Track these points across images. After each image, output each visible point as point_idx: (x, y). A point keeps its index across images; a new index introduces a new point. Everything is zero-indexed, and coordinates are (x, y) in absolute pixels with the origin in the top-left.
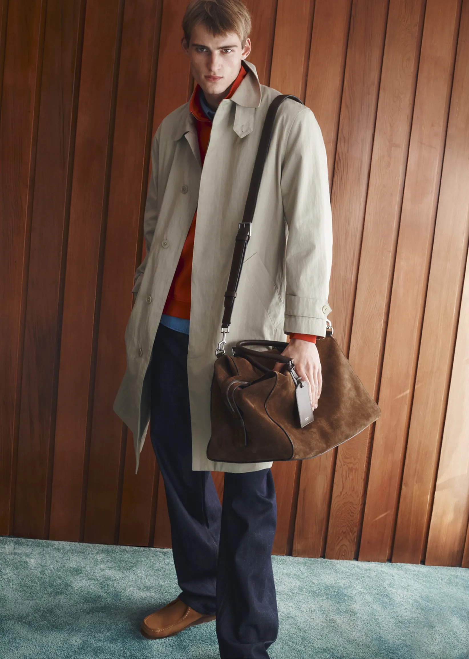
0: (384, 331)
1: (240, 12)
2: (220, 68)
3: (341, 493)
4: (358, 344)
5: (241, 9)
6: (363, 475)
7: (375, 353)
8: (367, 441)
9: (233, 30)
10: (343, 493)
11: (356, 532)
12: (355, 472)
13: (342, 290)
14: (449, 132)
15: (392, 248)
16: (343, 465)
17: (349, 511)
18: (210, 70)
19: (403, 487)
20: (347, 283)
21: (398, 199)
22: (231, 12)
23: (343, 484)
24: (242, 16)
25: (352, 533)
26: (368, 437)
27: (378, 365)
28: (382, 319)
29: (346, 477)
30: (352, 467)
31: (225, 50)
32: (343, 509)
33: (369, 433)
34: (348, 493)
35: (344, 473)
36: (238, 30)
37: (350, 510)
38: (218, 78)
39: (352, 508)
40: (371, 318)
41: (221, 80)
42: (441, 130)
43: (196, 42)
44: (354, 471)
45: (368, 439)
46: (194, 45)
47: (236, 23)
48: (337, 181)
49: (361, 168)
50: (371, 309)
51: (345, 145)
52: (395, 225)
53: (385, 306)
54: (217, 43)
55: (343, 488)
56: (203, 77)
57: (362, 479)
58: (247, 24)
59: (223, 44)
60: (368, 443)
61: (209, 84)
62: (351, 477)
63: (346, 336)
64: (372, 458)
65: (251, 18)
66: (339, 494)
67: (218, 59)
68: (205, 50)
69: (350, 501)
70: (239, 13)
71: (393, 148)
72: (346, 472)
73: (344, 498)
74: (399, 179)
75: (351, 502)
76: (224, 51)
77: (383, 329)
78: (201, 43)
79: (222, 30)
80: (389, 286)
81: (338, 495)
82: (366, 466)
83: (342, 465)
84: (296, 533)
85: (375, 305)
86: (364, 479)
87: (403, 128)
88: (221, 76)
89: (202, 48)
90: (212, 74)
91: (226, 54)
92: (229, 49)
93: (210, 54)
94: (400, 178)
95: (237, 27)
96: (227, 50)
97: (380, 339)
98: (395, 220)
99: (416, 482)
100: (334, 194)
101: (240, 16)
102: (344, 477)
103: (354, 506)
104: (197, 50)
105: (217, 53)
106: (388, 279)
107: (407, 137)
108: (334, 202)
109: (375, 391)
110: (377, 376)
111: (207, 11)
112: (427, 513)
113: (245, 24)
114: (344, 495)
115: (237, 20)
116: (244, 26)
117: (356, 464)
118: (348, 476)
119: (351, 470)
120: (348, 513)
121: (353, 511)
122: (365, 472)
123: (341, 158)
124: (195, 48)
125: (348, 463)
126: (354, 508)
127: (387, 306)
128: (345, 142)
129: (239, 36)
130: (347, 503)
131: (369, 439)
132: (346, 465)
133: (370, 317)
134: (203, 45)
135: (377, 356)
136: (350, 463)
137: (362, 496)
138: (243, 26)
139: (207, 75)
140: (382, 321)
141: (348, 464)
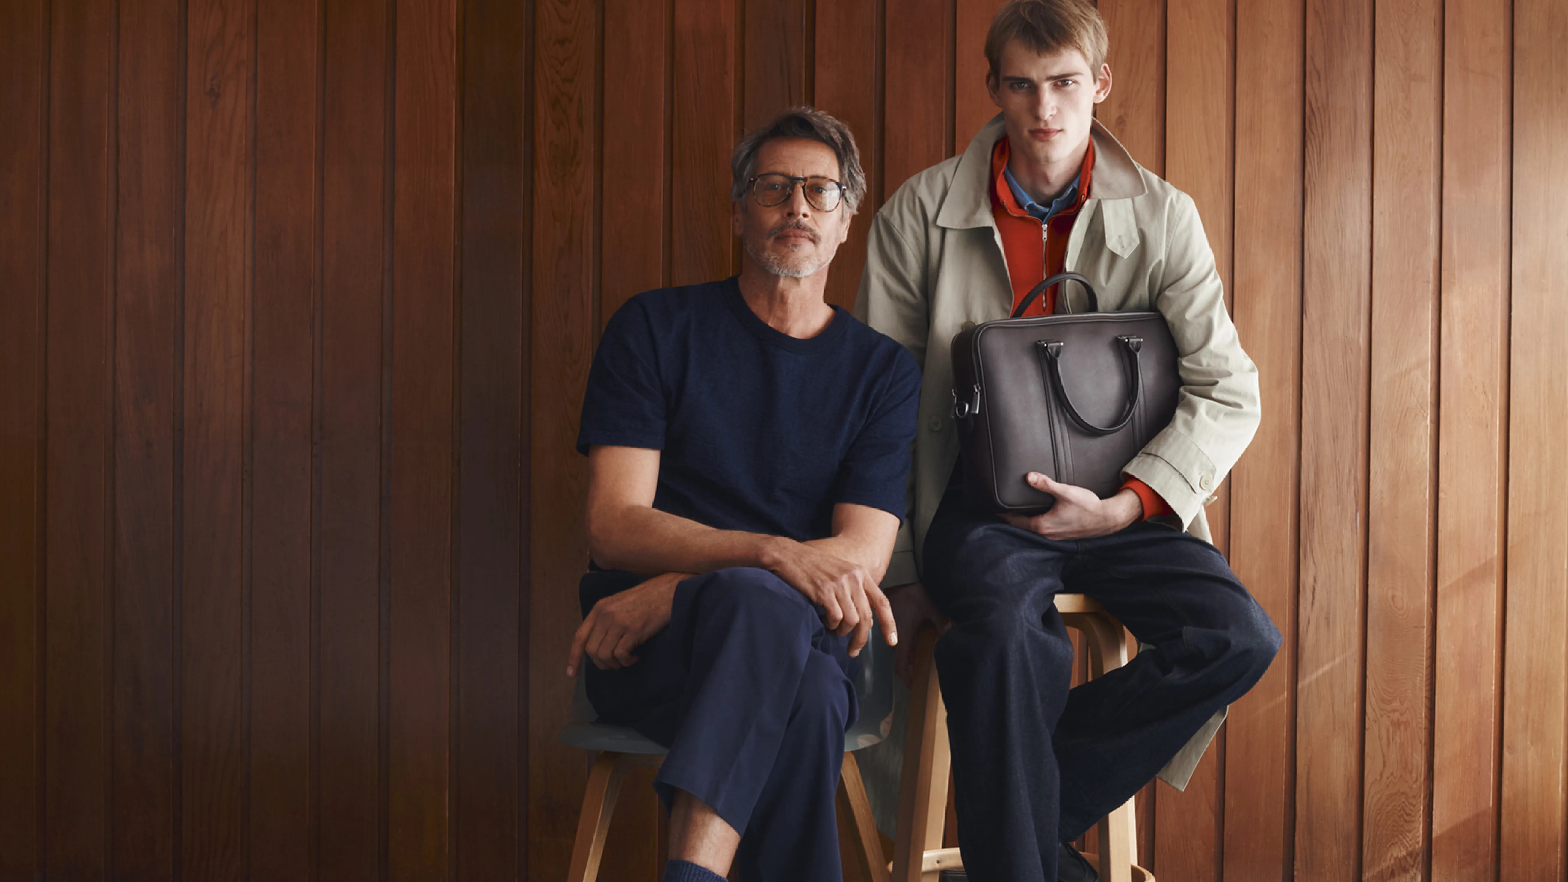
0: (1433, 437)
1: (1082, 14)
2: (1055, 112)
3: (1382, 774)
4: (1385, 469)
5: (1085, 11)
6: (1423, 735)
8: (1422, 665)
9: (1071, 42)
10: (1385, 775)
11: (1420, 855)
12: (1406, 729)
13: (1342, 363)
14: (1518, 43)
15: (1431, 275)
16: (1379, 716)
17: (1402, 812)
18: (1037, 118)
19: (1506, 754)
20: (1351, 349)
22: (1066, 14)
23: (1384, 756)
24: (1087, 22)
25: (1411, 857)
26: (1425, 654)
28: (1427, 416)
29: (1388, 740)
30: (1398, 720)
31: (1061, 82)
32: (1389, 808)
33: (1425, 646)
34: (1395, 775)
35: (1384, 733)
36: (1080, 42)
37: (1404, 810)
38: (1052, 132)
39: (1407, 804)
40: (1406, 414)
41: (1060, 134)
42: (1500, 41)
43: (1010, 74)
44: (1402, 728)
45: (1424, 659)
46: (1007, 79)
47: (1076, 30)
48: (1313, 154)
49: (1355, 126)
50: (1404, 398)
51: (1320, 85)
53: (1431, 389)
54: (1045, 68)
55: (1384, 766)
56: (1026, 133)
57: (1420, 742)
58: (1098, 36)
59: (1056, 71)
60: (1427, 668)
61: (1038, 145)
62: (1398, 741)
63: (1361, 455)
64: (1437, 697)
65: (1105, 25)
66: (1378, 778)
67: (1049, 100)
68: (1026, 85)
69: (1402, 790)
70: (1082, 16)
71: (1413, 83)
72: (1388, 730)
73: (1388, 786)
74: (1431, 141)
75: (1403, 793)
76: (1059, 83)
77: (1430, 435)
78: (1018, 74)
79: (1054, 44)
81: (1376, 779)
82: (1426, 717)
83: (1377, 715)
84: (1298, 864)
85: (1410, 391)
86: (1425, 744)
87: (1427, 45)
88: (1059, 128)
89: (1021, 84)
90: (1042, 125)
91: (1062, 89)
92: (1068, 80)
93: (1033, 90)
94: (1432, 139)
95: (1077, 37)
96: (1064, 81)
97: (1428, 454)
98: (1432, 221)
99: (1532, 743)
100: (1309, 179)
101: (1084, 21)
102: (1385, 741)
103: (1411, 801)
104: (1011, 86)
105: (1046, 88)
107: (1436, 60)
108: (1311, 195)
111: (1023, 15)
112: (1560, 806)
113: (1095, 35)
114: (1388, 778)
115: (1079, 28)
116: (1093, 39)
117: (1405, 712)
118: (1393, 739)
119: (1397, 724)
120: (1400, 817)
121: (1409, 812)
122: (1425, 728)
123: (1315, 110)
124: (1008, 83)
125: (1390, 712)
126: (1411, 804)
127: (1434, 391)
128: (1319, 79)
129: (1084, 54)
130: (1395, 794)
131: (1427, 659)
132: (1385, 716)
133: (1404, 414)
134: (1021, 76)
136: (1394, 711)
137: (1424, 780)
138: (1090, 39)
139: (1032, 128)
140: (1426, 419)
141: (1389, 714)
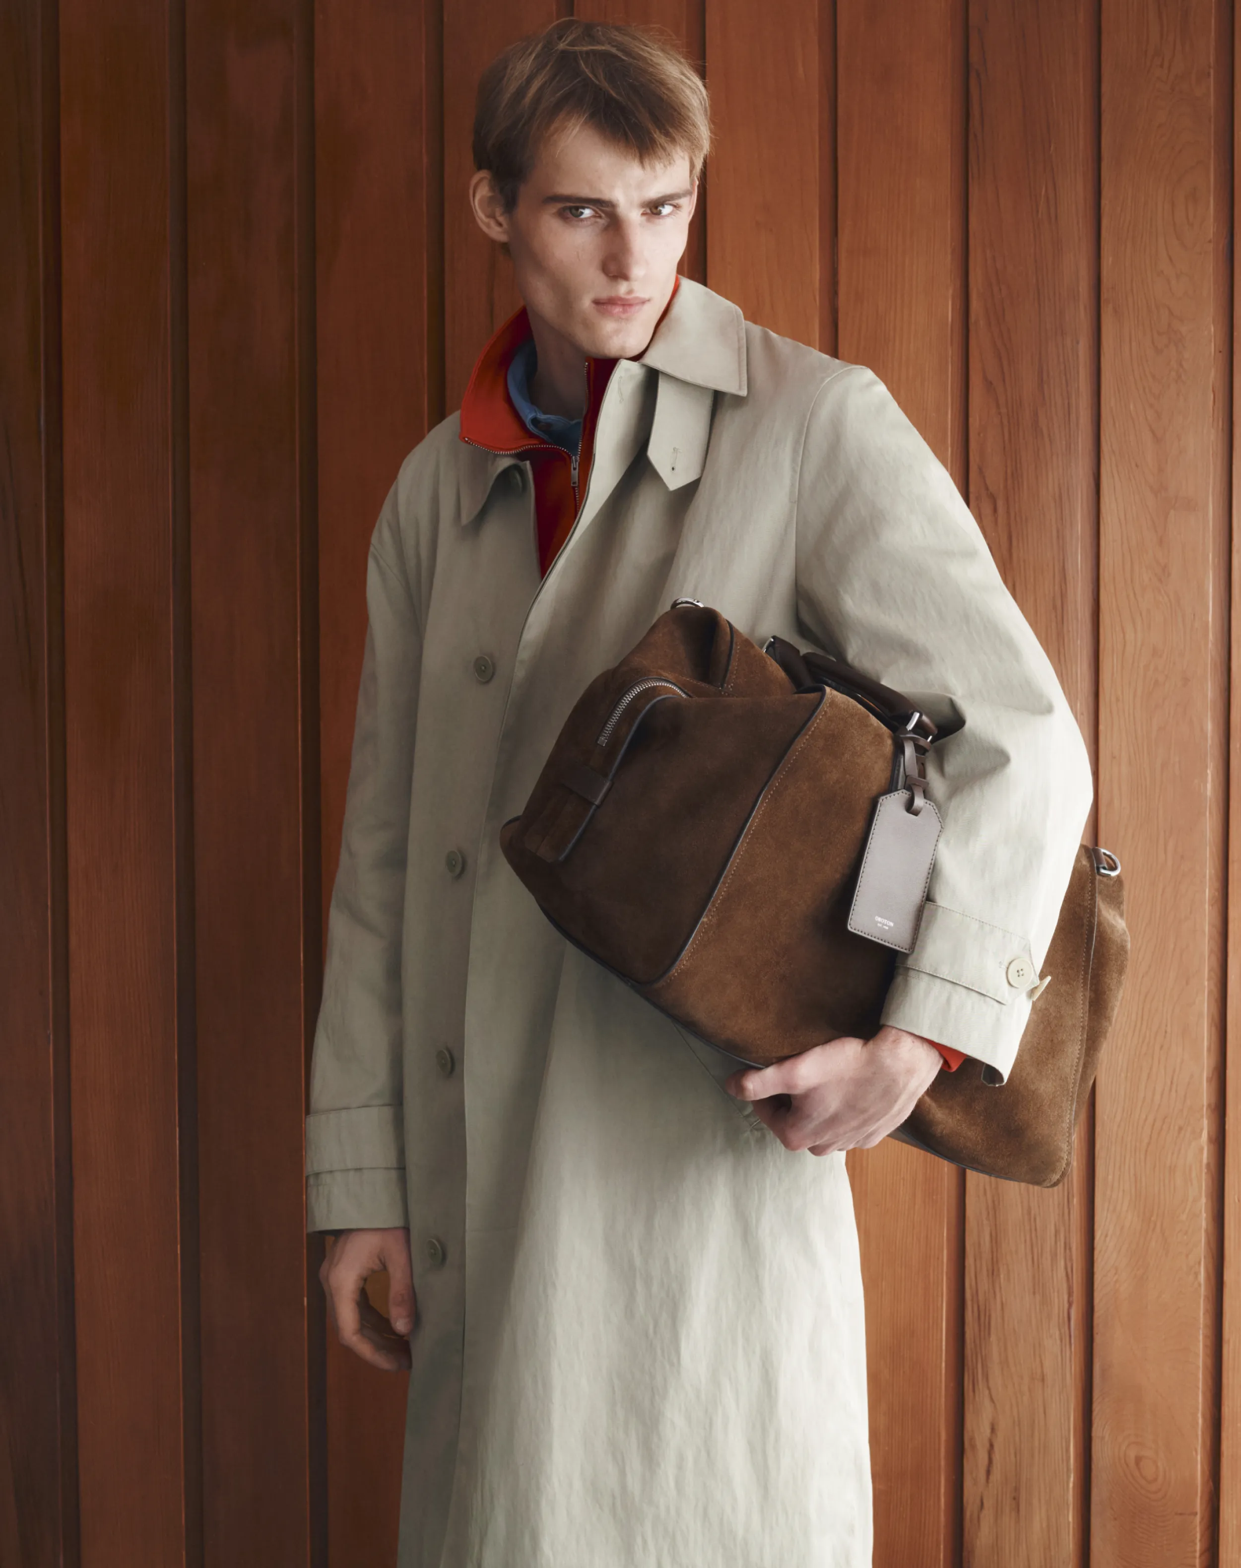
4: (1122, 1228)
7: (1187, 1256)
21: (1210, 690)
27: (1206, 1297)
28: (1202, 1130)
38: (637, 304)
40: (1161, 1127)
41: (645, 308)
46: (551, 199)
50: (1157, 1097)
52: (1210, 787)
53: (1209, 1080)
54: (640, 186)
56: (586, 303)
61: (610, 325)
68: (592, 213)
71: (1171, 515)
77: (1208, 1165)
78: (576, 192)
80: (1215, 1011)
85: (1169, 1082)
88: (646, 296)
89: (577, 208)
90: (619, 291)
91: (657, 222)
93: (608, 223)
97: (1204, 1200)
104: (559, 215)
106: (1206, 983)
109: (1204, 1394)
110: (1205, 1336)
124: (554, 208)
127: (1214, 1081)
133: (1157, 1126)
135: (1199, 1263)
139: (604, 295)
140: (1200, 1132)
